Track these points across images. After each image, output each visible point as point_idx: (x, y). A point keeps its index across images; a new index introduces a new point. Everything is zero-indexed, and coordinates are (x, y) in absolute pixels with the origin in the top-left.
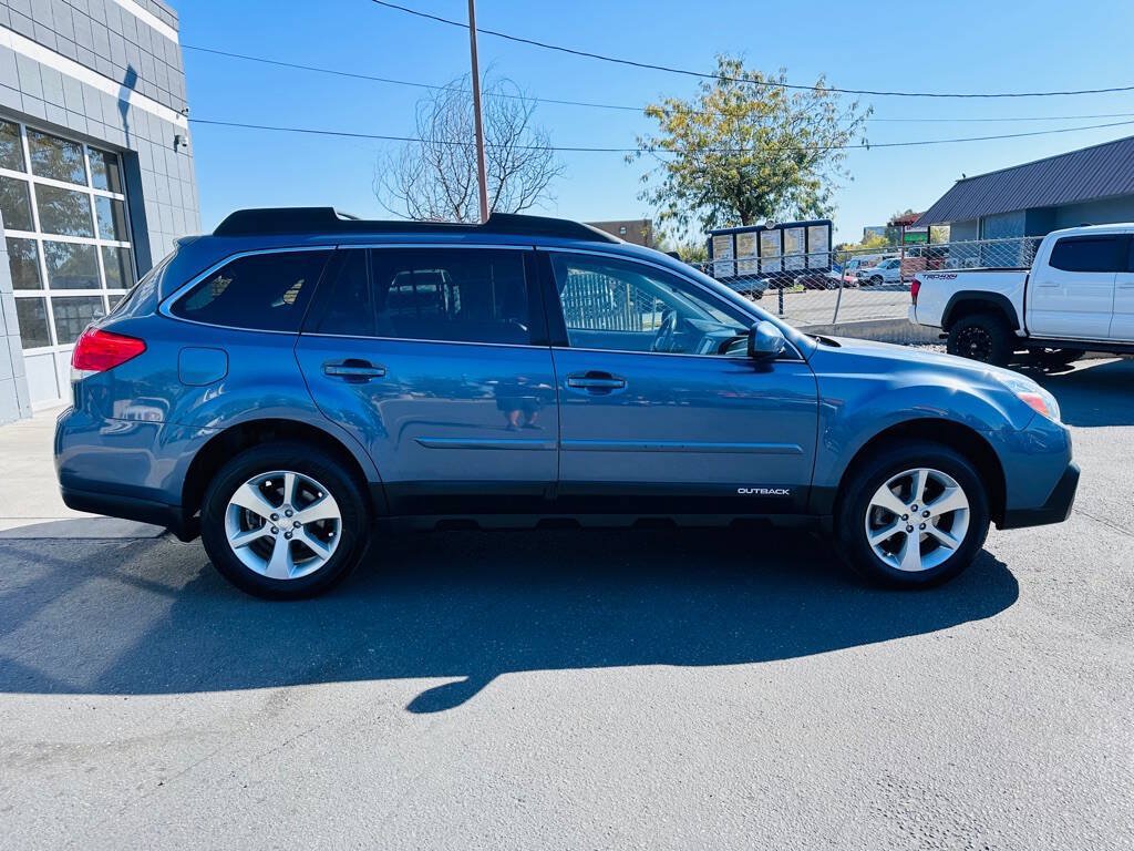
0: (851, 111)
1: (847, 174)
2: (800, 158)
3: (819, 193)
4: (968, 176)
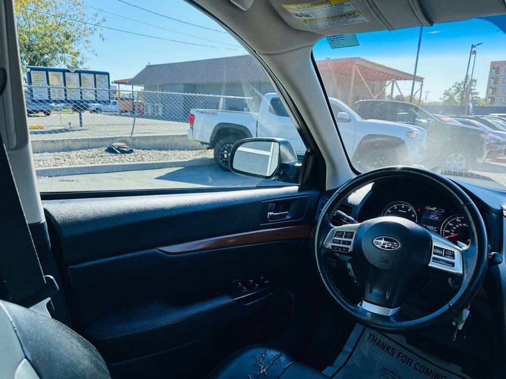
0: (94, 17)
1: (94, 51)
2: (68, 37)
3: (79, 59)
4: (151, 64)
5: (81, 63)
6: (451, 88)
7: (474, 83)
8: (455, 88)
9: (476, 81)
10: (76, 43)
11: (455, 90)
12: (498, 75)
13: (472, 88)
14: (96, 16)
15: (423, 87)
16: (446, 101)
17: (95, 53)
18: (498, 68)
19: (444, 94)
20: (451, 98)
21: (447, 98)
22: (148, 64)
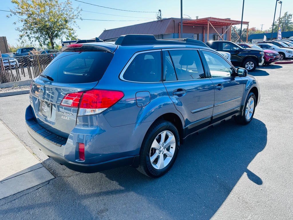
0: (77, 9)
2: (66, 21)
5: (73, 33)
7: (290, 17)
9: (291, 16)
10: (70, 23)
13: (289, 20)
14: (78, 8)
17: (79, 28)
22: (105, 30)
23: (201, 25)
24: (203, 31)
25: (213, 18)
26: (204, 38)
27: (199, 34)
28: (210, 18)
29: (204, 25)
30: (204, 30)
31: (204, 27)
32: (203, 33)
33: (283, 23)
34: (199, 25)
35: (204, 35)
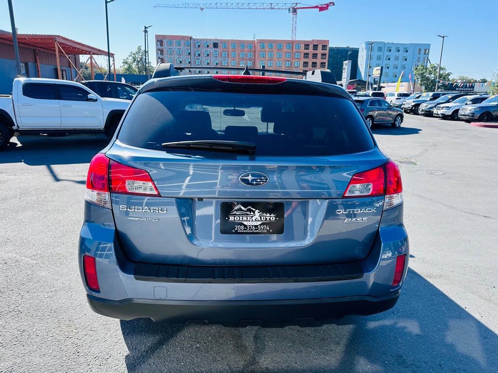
6: (128, 57)
8: (131, 58)
11: (131, 60)
12: (163, 47)
15: (115, 62)
16: (126, 69)
18: (162, 41)
19: (123, 63)
20: (130, 67)
21: (126, 66)
23: (31, 46)
24: (36, 59)
25: (63, 38)
26: (40, 72)
27: (29, 64)
28: (59, 36)
29: (36, 47)
30: (37, 57)
31: (37, 51)
32: (36, 62)
33: (138, 62)
34: (27, 46)
35: (39, 66)
